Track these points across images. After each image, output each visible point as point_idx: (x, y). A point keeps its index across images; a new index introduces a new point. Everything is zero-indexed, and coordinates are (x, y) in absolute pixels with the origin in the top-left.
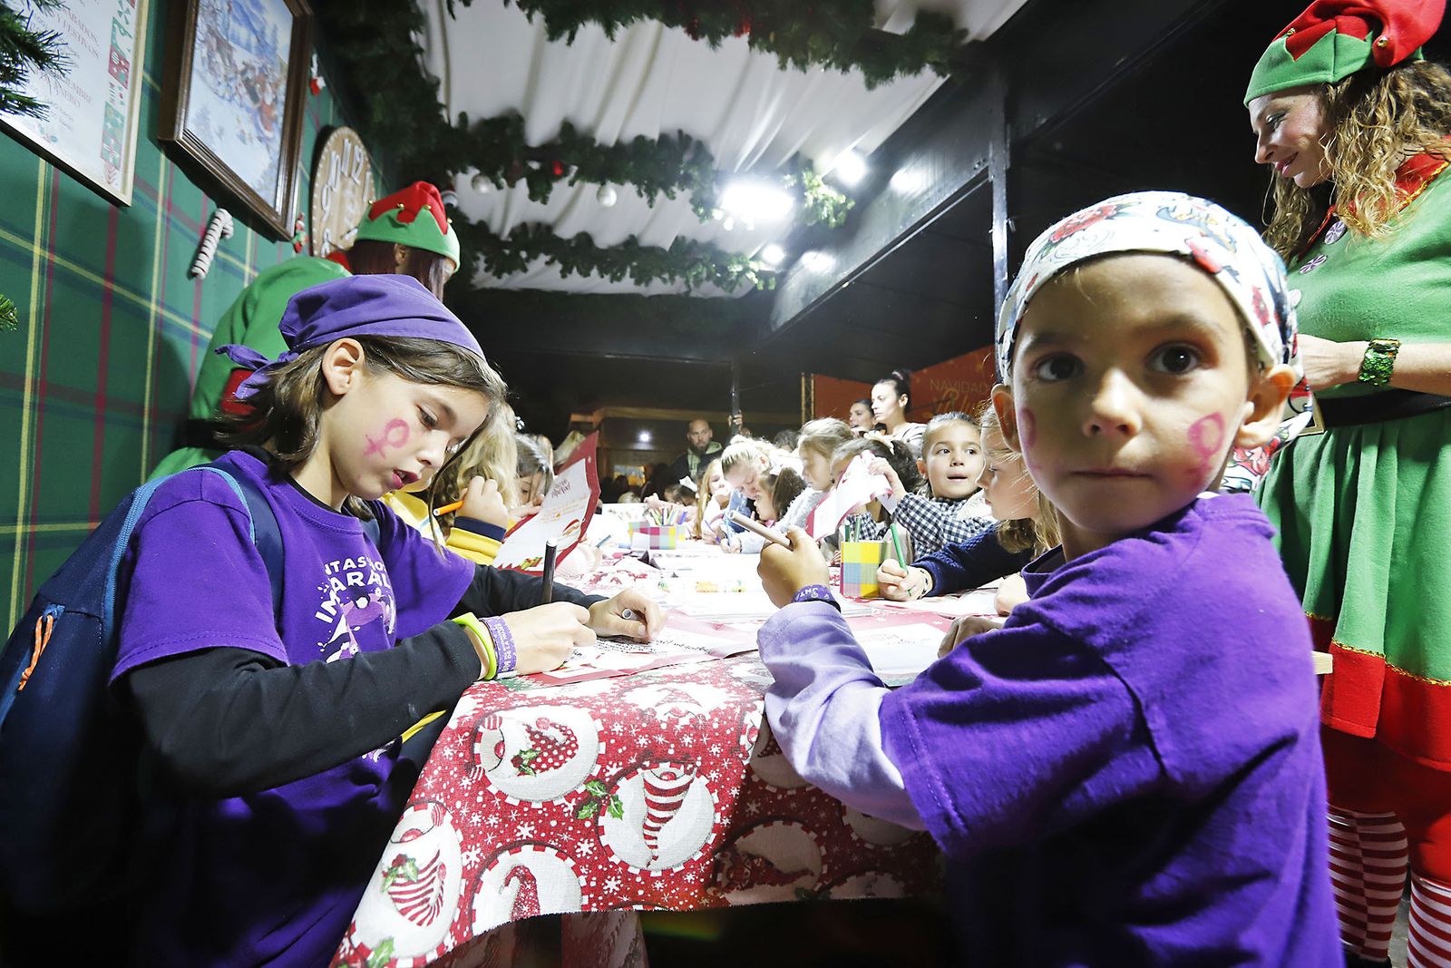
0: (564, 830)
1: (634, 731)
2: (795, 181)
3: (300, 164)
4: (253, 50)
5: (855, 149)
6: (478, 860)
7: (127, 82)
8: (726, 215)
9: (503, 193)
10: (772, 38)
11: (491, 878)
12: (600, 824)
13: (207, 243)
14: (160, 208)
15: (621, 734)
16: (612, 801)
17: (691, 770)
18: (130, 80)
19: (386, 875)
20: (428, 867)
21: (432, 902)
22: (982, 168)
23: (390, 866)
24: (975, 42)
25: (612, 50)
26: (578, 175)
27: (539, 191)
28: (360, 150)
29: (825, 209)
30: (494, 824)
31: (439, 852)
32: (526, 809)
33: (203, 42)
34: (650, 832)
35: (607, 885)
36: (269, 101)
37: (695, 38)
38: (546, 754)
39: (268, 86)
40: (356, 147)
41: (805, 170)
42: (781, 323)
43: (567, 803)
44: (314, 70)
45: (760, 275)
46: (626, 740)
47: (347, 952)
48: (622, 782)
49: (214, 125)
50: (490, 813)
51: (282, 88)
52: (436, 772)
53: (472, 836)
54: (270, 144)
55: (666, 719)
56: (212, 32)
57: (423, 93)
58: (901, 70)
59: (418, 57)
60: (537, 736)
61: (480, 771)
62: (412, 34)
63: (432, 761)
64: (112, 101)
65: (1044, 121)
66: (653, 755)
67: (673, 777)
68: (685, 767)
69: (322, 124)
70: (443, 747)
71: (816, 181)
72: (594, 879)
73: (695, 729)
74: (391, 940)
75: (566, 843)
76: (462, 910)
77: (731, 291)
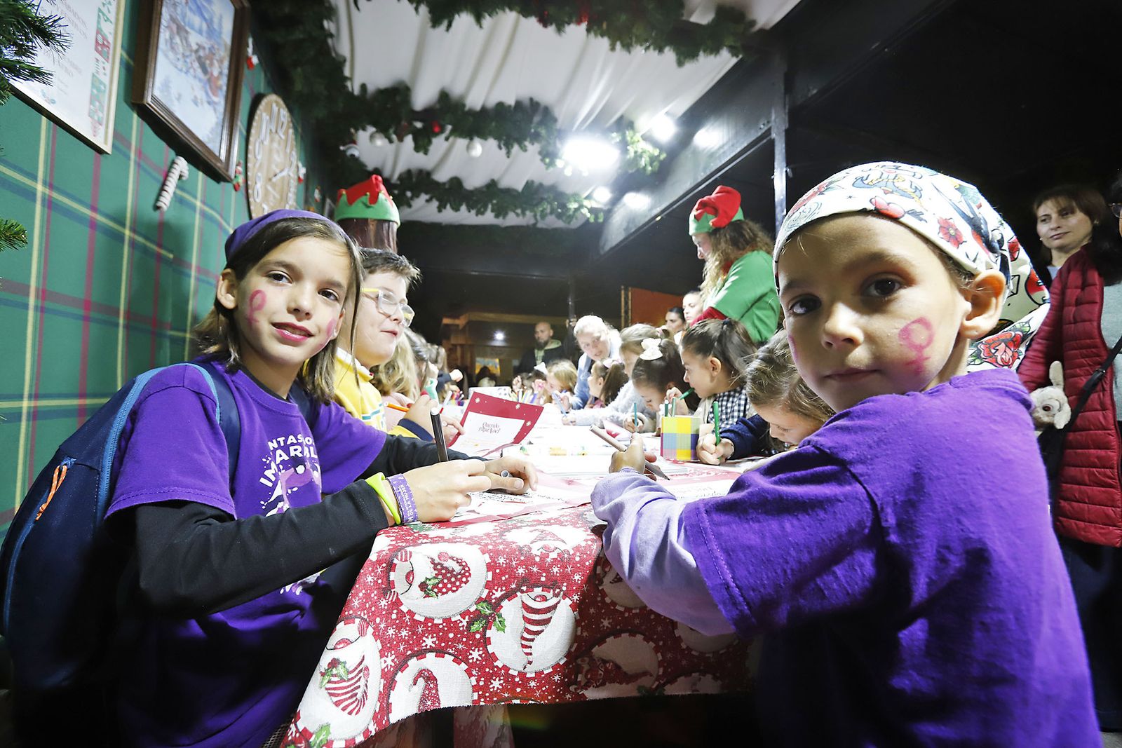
0: (460, 641)
1: (514, 563)
2: (620, 138)
3: (239, 123)
4: (204, 34)
5: (667, 113)
6: (393, 665)
7: (108, 57)
8: (567, 164)
9: (393, 146)
10: (605, 26)
11: (404, 678)
12: (487, 636)
13: (168, 183)
14: (133, 156)
15: (504, 565)
16: (497, 618)
17: (559, 593)
18: (111, 57)
19: (323, 674)
20: (356, 668)
21: (359, 696)
22: (766, 128)
23: (327, 668)
24: (762, 31)
25: (479, 35)
26: (453, 132)
27: (422, 144)
28: (284, 112)
29: (643, 159)
30: (405, 636)
31: (364, 657)
32: (430, 624)
33: (166, 27)
34: (526, 642)
35: (492, 684)
36: (216, 73)
37: (545, 26)
38: (446, 581)
39: (215, 62)
40: (282, 111)
41: (628, 130)
42: (607, 248)
43: (462, 620)
44: (250, 50)
45: (591, 210)
46: (509, 570)
47: (294, 735)
48: (505, 603)
49: (174, 92)
50: (402, 627)
51: (226, 63)
52: (361, 595)
53: (388, 645)
54: (216, 106)
55: (539, 553)
56: (173, 19)
57: (333, 69)
58: (704, 51)
59: (330, 41)
60: (439, 567)
61: (394, 594)
62: (326, 24)
63: (357, 586)
64: (98, 72)
65: (815, 91)
66: (530, 582)
67: (545, 599)
68: (554, 591)
69: (256, 92)
70: (366, 575)
71: (638, 137)
72: (483, 679)
73: (562, 561)
74: (328, 725)
75: (461, 651)
76: (381, 703)
77: (569, 223)
